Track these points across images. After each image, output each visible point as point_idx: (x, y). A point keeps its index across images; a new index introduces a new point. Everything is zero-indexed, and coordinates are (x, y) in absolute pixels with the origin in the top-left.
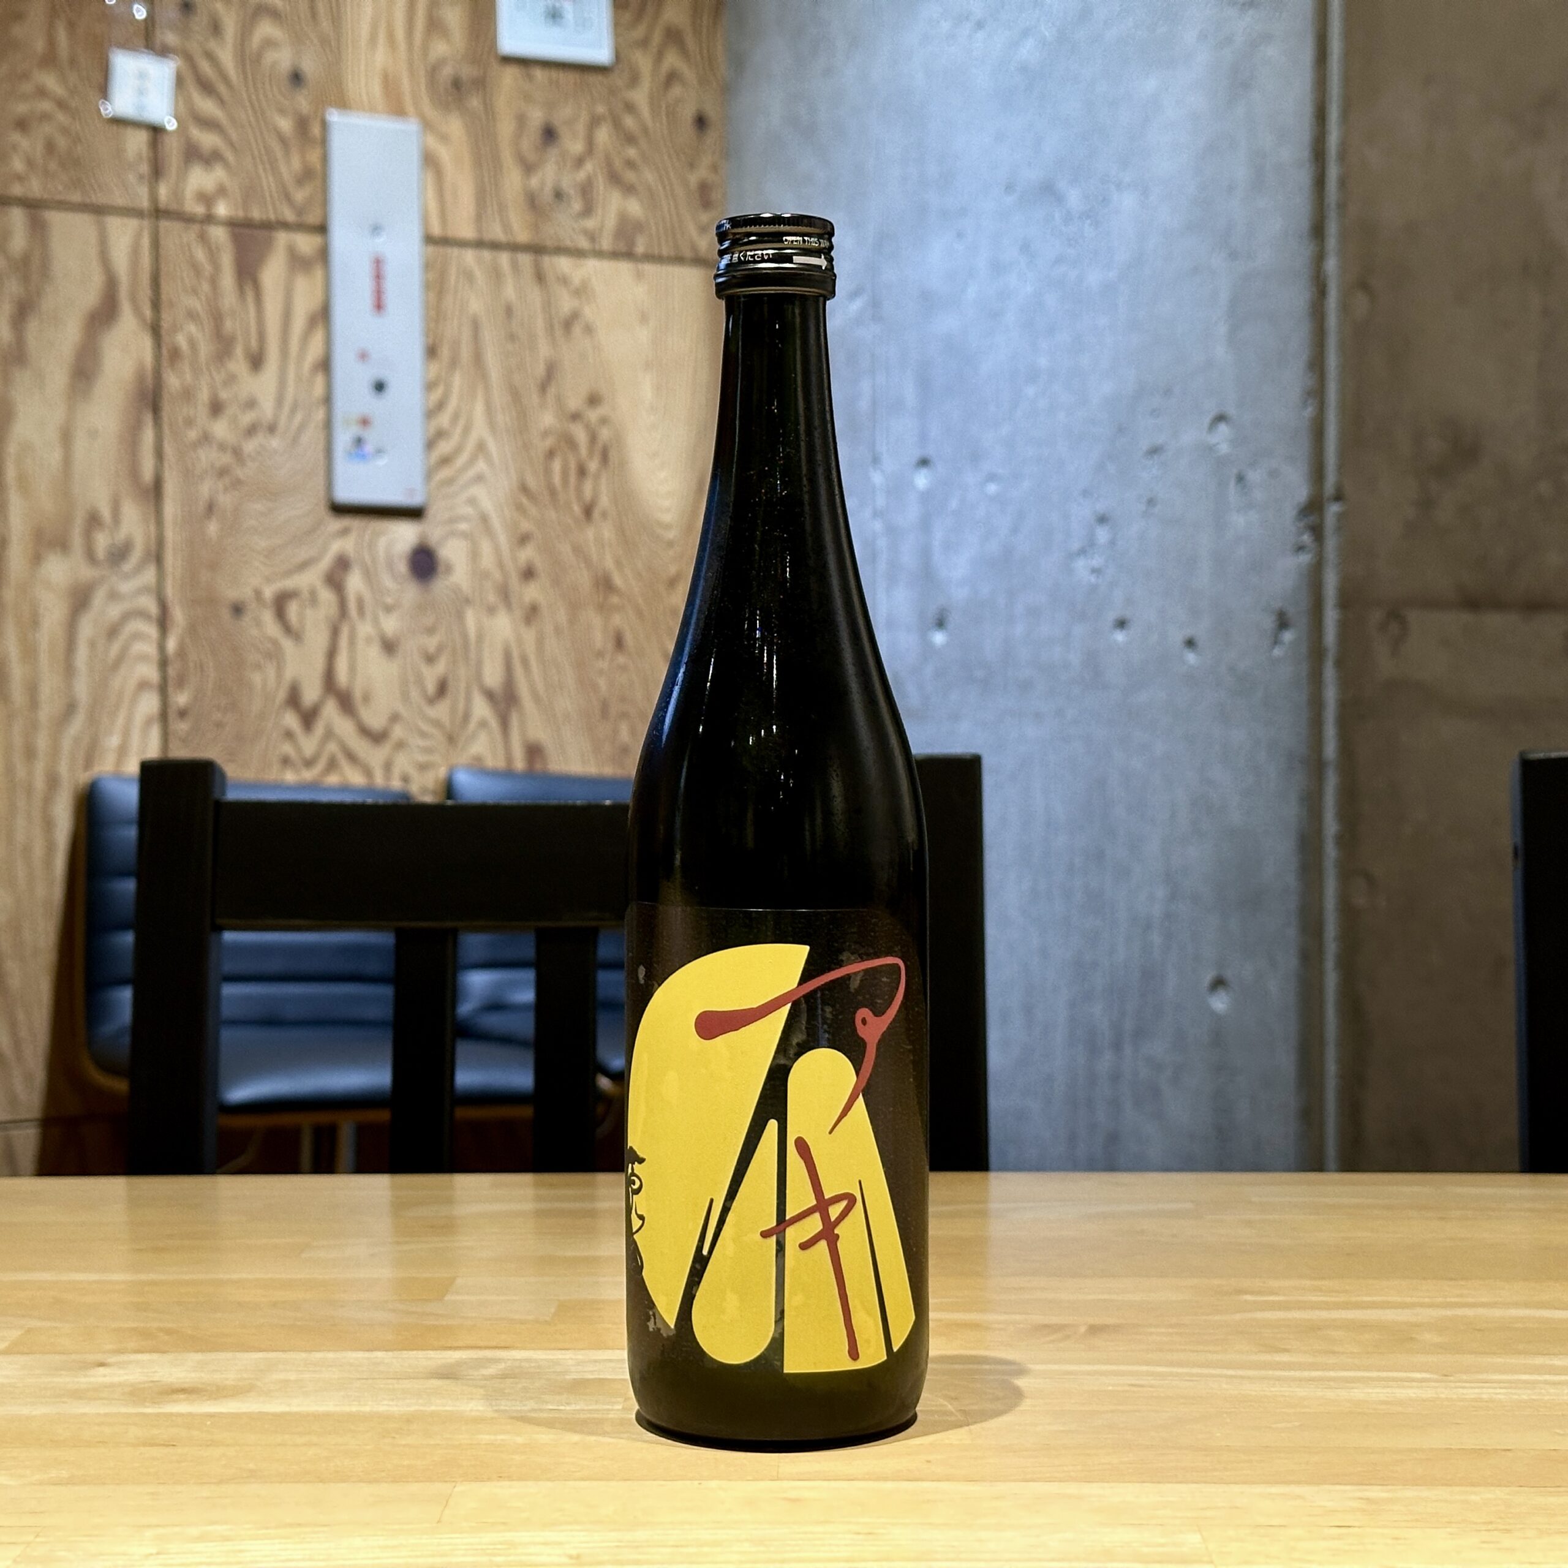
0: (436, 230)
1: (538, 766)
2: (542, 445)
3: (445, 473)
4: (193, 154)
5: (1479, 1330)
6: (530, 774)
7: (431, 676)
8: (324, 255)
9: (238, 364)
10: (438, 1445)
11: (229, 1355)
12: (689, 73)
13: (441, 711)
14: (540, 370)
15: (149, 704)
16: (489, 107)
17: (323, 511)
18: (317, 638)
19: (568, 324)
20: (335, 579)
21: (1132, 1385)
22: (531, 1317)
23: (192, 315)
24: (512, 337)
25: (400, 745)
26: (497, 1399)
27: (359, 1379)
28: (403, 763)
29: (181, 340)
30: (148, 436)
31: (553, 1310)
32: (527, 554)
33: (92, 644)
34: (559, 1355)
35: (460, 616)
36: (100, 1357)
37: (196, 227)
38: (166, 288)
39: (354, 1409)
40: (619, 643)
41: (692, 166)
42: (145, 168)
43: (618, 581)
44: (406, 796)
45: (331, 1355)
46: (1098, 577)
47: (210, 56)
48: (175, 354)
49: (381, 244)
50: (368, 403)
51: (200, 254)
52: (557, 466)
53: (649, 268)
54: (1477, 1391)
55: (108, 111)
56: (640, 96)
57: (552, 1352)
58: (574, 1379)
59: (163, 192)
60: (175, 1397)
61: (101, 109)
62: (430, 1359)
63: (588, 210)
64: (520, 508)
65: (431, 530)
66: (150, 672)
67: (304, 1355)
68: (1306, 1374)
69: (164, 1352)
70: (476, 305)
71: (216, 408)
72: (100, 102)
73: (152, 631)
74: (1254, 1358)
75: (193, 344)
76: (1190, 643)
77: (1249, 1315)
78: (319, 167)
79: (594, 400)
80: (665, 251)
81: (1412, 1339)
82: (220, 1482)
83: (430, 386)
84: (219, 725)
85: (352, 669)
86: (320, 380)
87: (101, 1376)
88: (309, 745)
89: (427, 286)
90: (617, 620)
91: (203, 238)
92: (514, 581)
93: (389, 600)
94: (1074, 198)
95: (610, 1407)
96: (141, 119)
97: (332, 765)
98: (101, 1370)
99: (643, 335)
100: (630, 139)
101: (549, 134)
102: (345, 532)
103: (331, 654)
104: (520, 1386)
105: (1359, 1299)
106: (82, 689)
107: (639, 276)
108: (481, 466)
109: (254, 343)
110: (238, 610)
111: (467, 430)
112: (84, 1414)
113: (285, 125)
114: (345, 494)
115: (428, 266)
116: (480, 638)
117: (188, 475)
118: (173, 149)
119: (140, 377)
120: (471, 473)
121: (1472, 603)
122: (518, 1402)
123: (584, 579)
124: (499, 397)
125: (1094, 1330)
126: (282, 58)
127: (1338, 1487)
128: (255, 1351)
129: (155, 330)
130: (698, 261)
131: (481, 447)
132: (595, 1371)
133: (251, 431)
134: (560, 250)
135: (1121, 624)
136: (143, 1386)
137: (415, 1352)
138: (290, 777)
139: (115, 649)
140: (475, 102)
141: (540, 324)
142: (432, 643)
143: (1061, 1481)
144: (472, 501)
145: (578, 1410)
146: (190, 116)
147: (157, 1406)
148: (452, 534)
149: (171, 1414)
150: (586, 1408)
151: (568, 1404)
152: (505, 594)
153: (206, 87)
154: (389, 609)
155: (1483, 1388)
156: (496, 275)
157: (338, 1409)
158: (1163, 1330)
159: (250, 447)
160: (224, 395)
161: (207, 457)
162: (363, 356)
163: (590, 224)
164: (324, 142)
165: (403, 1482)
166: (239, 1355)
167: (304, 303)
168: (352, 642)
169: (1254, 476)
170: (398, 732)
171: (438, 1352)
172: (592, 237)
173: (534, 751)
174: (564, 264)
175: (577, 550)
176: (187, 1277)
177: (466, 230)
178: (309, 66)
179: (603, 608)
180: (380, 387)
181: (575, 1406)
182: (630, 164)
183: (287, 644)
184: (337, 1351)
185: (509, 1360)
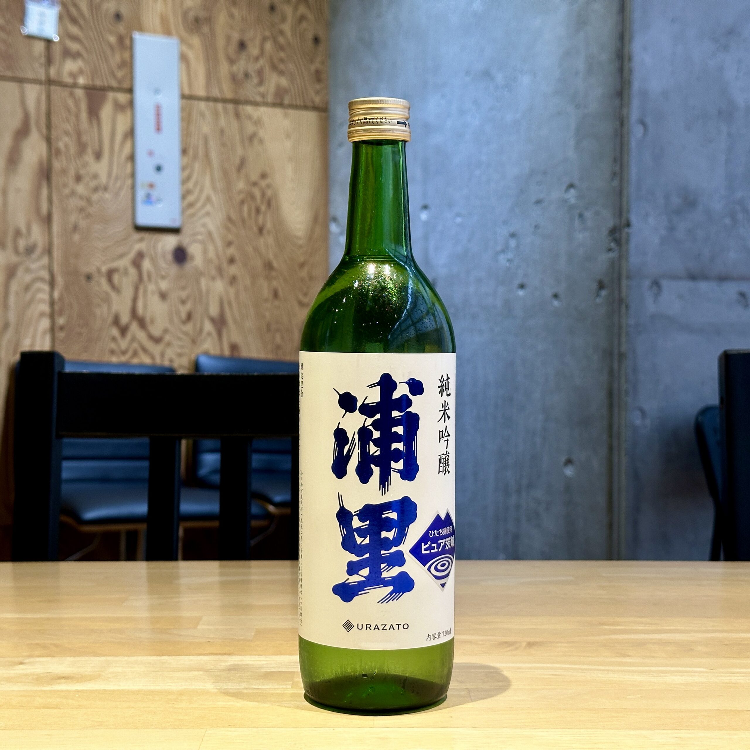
0: (187, 92)
1: (236, 354)
2: (238, 198)
3: (190, 211)
4: (67, 53)
5: (725, 645)
6: (232, 358)
7: (184, 311)
8: (131, 104)
9: (89, 157)
10: (197, 708)
11: (86, 658)
12: (310, 16)
13: (189, 328)
14: (237, 161)
15: (45, 323)
16: (212, 31)
17: (131, 230)
18: (128, 292)
19: (252, 138)
20: (137, 262)
21: (553, 675)
22: (242, 638)
23: (67, 133)
24: (224, 145)
25: (169, 344)
26: (226, 683)
27: (154, 671)
28: (170, 353)
29: (61, 145)
30: (45, 192)
31: (253, 634)
32: (231, 251)
33: (17, 294)
34: (257, 658)
35: (198, 282)
36: (21, 659)
37: (69, 89)
38: (55, 120)
39: (152, 687)
40: (276, 295)
41: (312, 61)
42: (43, 60)
43: (275, 264)
44: (172, 370)
45: (140, 658)
46: (510, 263)
47: (75, 5)
48: (58, 152)
49: (160, 98)
50: (154, 177)
51: (70, 102)
52: (245, 208)
53: (291, 112)
54: (728, 678)
55: (24, 32)
56: (287, 27)
57: (254, 656)
58: (265, 672)
59: (53, 72)
60: (59, 681)
61: (21, 30)
62: (192, 660)
63: (261, 83)
64: (227, 228)
65: (184, 239)
66: (45, 308)
67: (126, 658)
68: (641, 669)
69: (54, 657)
70: (206, 129)
71: (78, 178)
72: (20, 27)
73: (46, 287)
74: (613, 660)
75: (66, 146)
76: (556, 296)
77: (607, 637)
78: (128, 60)
79: (264, 176)
80: (298, 103)
81: (691, 649)
82: (83, 729)
83: (183, 169)
84: (80, 334)
85: (145, 306)
86: (129, 166)
87: (20, 670)
88: (124, 344)
89: (183, 119)
90: (275, 283)
91: (72, 95)
92: (225, 265)
93: (163, 273)
94: (500, 78)
95: (284, 687)
96: (41, 36)
97: (135, 354)
98: (22, 666)
99: (288, 144)
100: (282, 48)
101: (242, 45)
102: (141, 240)
103: (135, 300)
104: (238, 675)
105: (664, 628)
106: (12, 317)
107: (286, 116)
108: (208, 208)
109: (97, 147)
110: (89, 277)
111: (201, 191)
112: (13, 691)
113: (112, 39)
114: (143, 220)
115: (183, 109)
116: (208, 292)
117: (65, 212)
118: (57, 51)
119: (41, 163)
120: (203, 212)
121: (693, 277)
122: (237, 684)
123: (258, 263)
124: (217, 174)
125: (530, 645)
126: (110, 7)
127: (665, 731)
128: (101, 656)
129: (48, 140)
130: (315, 108)
131: (208, 199)
132: (277, 667)
133: (96, 189)
134: (248, 102)
135: (522, 286)
136: (42, 675)
137: (183, 657)
138: (114, 359)
139: (28, 296)
140: (206, 29)
141: (238, 137)
142: (184, 294)
143: (521, 728)
144: (204, 225)
145: (270, 689)
146: (65, 34)
147: (50, 686)
148: (195, 241)
149: (58, 691)
150: (272, 687)
151: (263, 685)
152: (220, 270)
153: (74, 21)
154: (163, 278)
155: (731, 676)
156: (216, 114)
157: (144, 688)
158: (566, 645)
159: (95, 197)
160: (82, 172)
161: (74, 203)
162: (151, 153)
163: (262, 89)
164: (131, 48)
165: (179, 728)
166: (92, 658)
167: (122, 126)
168: (145, 292)
169: (588, 215)
170: (167, 338)
171: (195, 656)
172: (263, 96)
173: (234, 347)
174: (249, 109)
175: (256, 249)
176: (66, 616)
177: (201, 92)
178: (124, 11)
179: (268, 278)
180: (159, 169)
181: (268, 686)
182: (282, 60)
183: (113, 294)
184: (143, 656)
185: (231, 661)
